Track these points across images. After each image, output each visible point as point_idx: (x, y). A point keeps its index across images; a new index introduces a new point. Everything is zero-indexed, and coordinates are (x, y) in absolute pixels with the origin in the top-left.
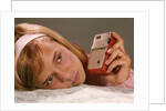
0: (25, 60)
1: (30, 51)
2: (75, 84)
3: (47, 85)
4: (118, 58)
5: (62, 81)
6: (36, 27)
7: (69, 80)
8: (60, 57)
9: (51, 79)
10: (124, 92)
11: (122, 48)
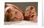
0: (7, 14)
1: (9, 11)
2: (21, 20)
3: (13, 20)
4: (33, 13)
5: (17, 19)
6: (11, 5)
7: (19, 19)
8: (17, 13)
9: (14, 19)
10: (35, 22)
11: (34, 10)
